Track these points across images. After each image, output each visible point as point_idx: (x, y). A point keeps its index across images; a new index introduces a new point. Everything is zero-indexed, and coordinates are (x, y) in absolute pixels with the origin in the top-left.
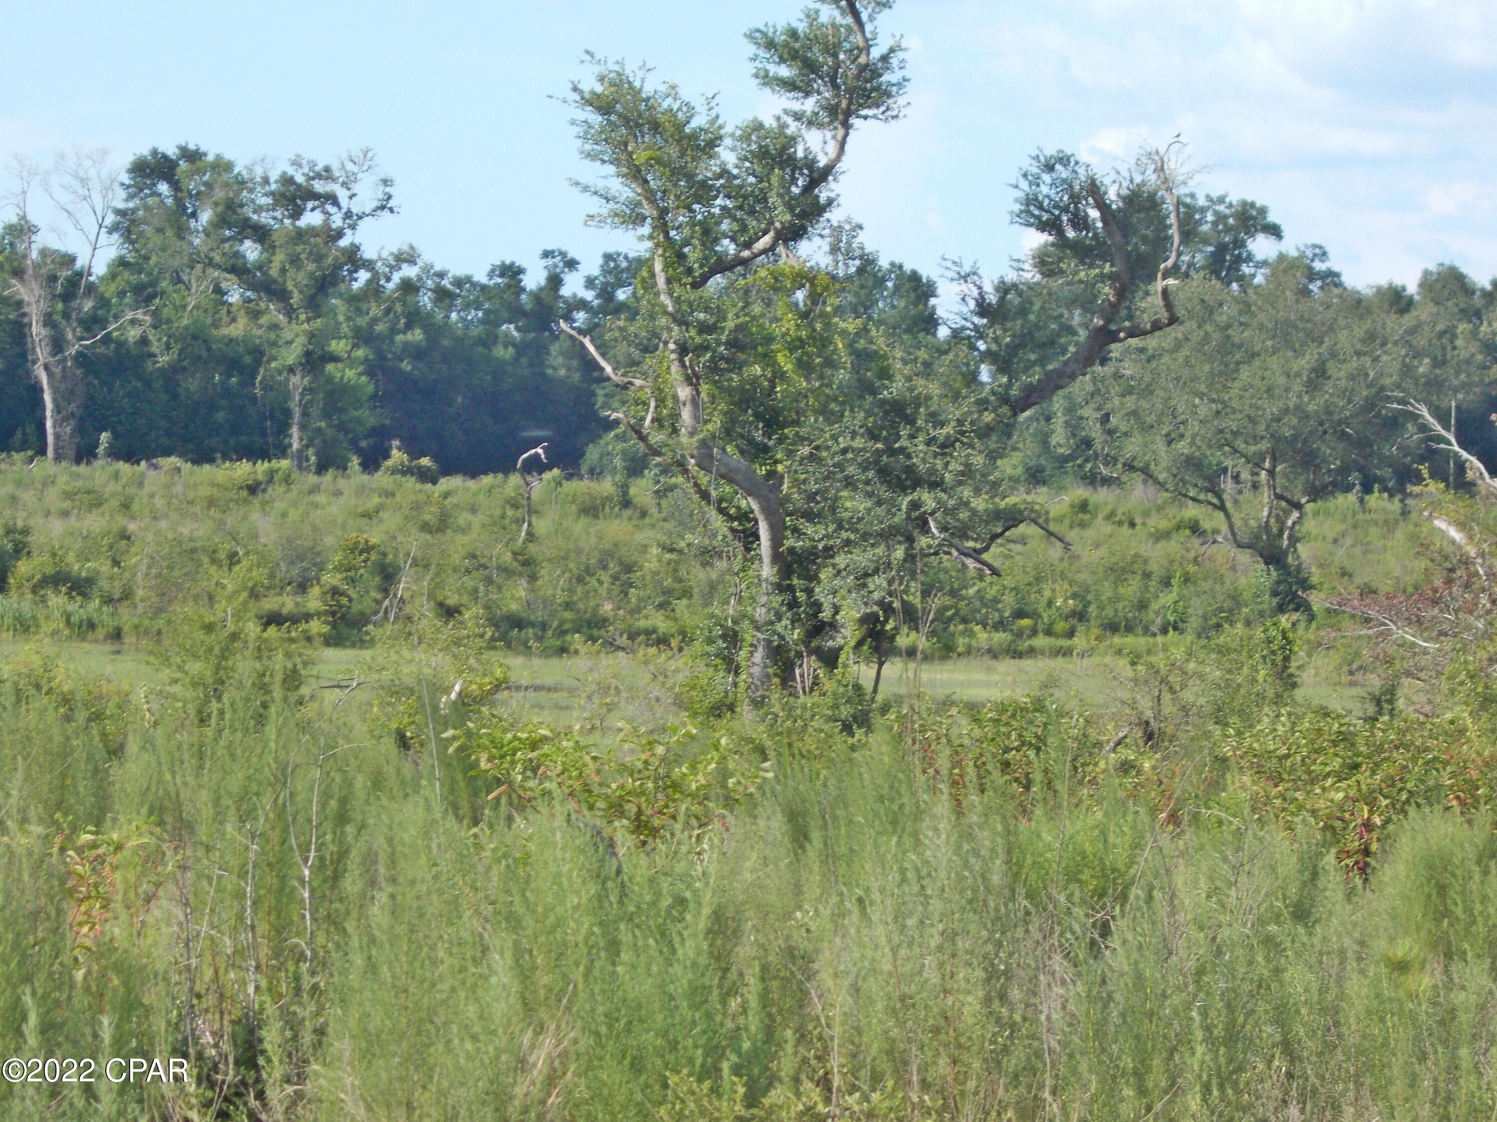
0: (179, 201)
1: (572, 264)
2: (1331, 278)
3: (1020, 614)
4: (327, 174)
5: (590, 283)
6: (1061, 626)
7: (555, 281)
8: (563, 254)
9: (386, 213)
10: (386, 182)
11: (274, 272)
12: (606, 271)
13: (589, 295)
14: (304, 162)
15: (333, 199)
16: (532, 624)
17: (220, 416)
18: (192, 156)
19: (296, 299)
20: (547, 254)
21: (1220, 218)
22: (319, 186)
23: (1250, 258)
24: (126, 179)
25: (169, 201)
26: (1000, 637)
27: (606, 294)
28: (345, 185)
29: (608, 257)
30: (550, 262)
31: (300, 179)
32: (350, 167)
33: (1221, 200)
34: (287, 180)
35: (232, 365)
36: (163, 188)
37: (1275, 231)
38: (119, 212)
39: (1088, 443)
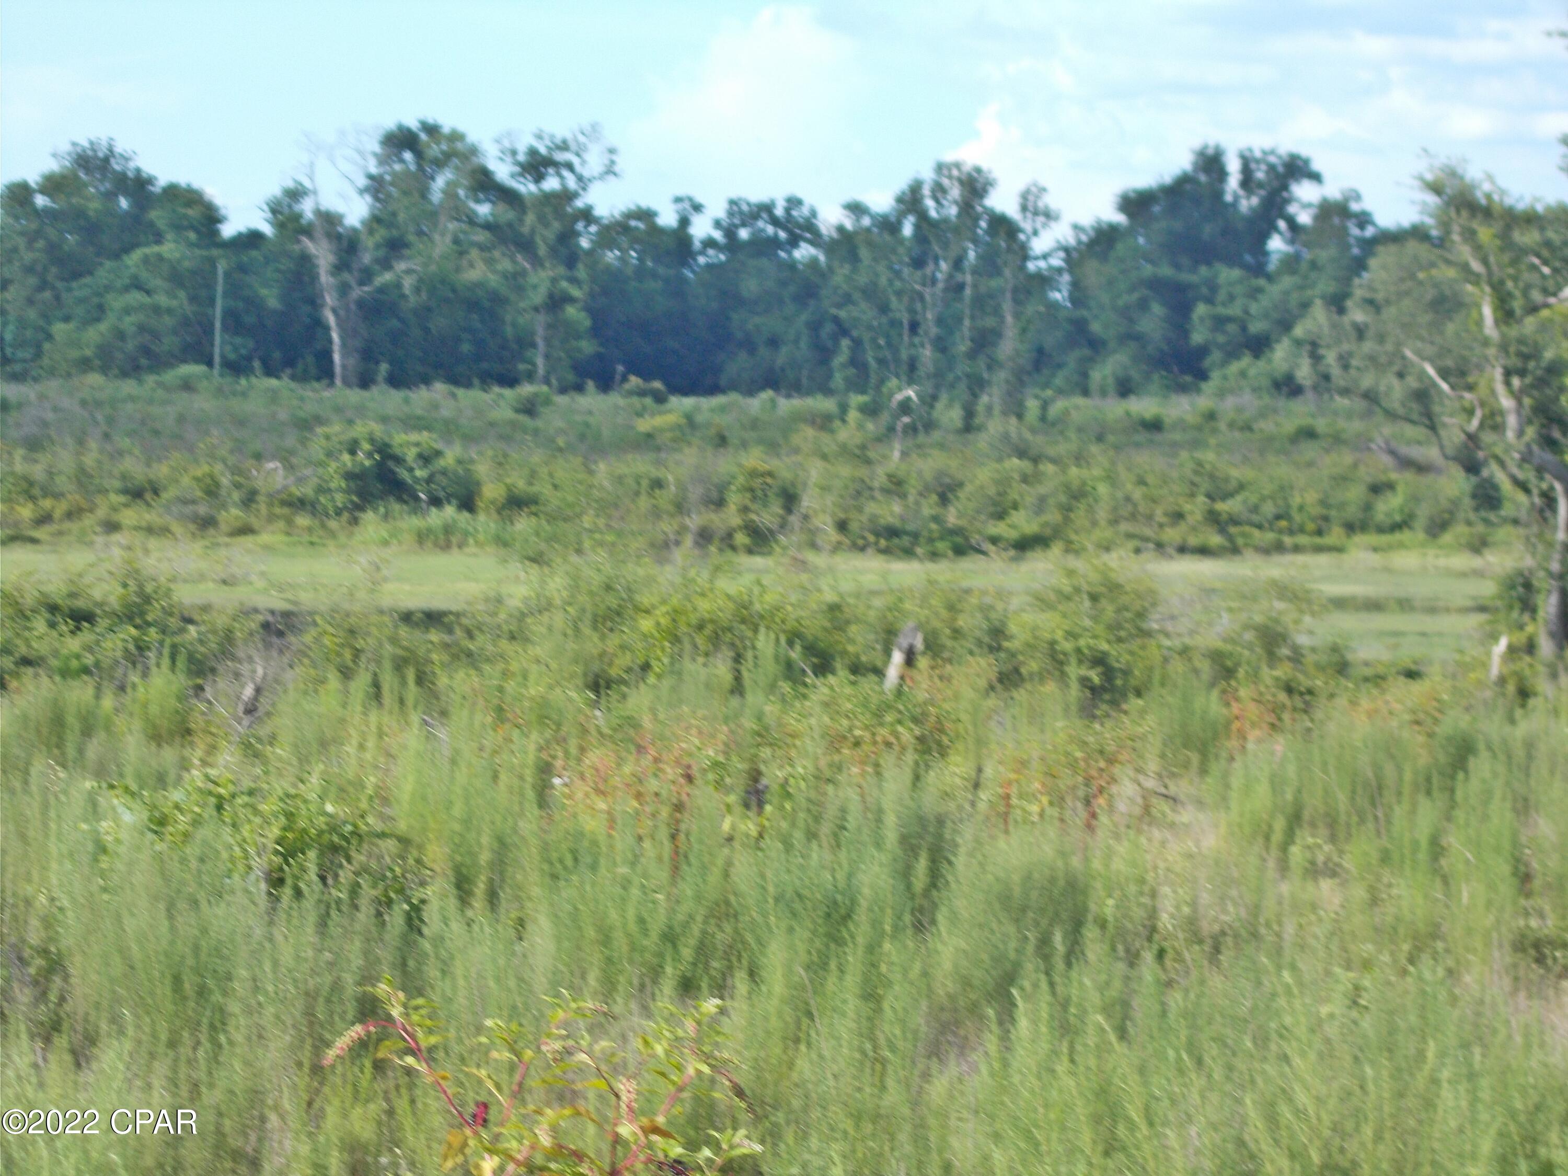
0: (420, 168)
1: (697, 208)
2: (1364, 219)
3: (1278, 517)
4: (564, 146)
5: (718, 224)
6: (1311, 526)
7: (684, 222)
8: (690, 199)
9: (611, 178)
10: (612, 151)
11: (525, 230)
12: (731, 214)
13: (718, 235)
14: (546, 137)
15: (570, 167)
16: (907, 533)
17: (466, 348)
18: (432, 130)
19: (542, 250)
20: (678, 200)
21: (1272, 168)
22: (560, 157)
23: (1297, 200)
24: (377, 148)
25: (413, 167)
26: (1270, 536)
27: (730, 233)
28: (578, 155)
29: (732, 202)
30: (680, 206)
31: (543, 150)
32: (582, 139)
33: (1272, 152)
34: (533, 152)
35: (473, 305)
36: (408, 156)
37: (1316, 177)
38: (371, 177)
39: (1327, 377)
